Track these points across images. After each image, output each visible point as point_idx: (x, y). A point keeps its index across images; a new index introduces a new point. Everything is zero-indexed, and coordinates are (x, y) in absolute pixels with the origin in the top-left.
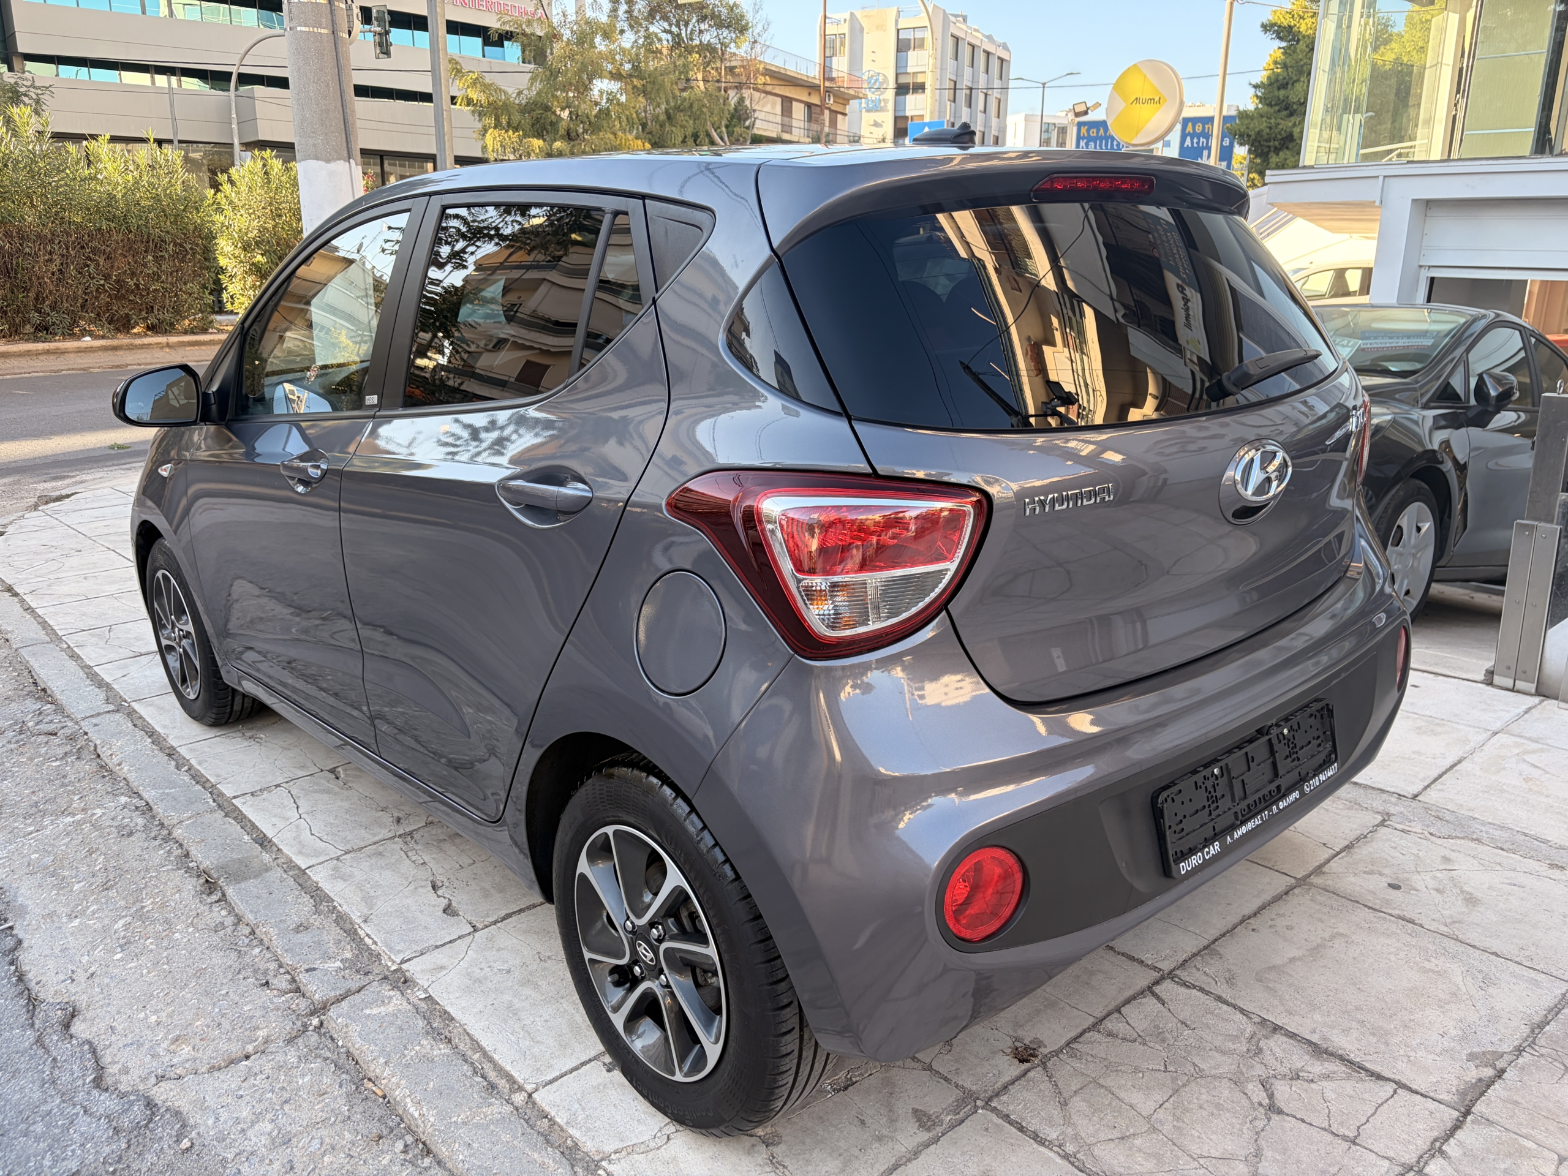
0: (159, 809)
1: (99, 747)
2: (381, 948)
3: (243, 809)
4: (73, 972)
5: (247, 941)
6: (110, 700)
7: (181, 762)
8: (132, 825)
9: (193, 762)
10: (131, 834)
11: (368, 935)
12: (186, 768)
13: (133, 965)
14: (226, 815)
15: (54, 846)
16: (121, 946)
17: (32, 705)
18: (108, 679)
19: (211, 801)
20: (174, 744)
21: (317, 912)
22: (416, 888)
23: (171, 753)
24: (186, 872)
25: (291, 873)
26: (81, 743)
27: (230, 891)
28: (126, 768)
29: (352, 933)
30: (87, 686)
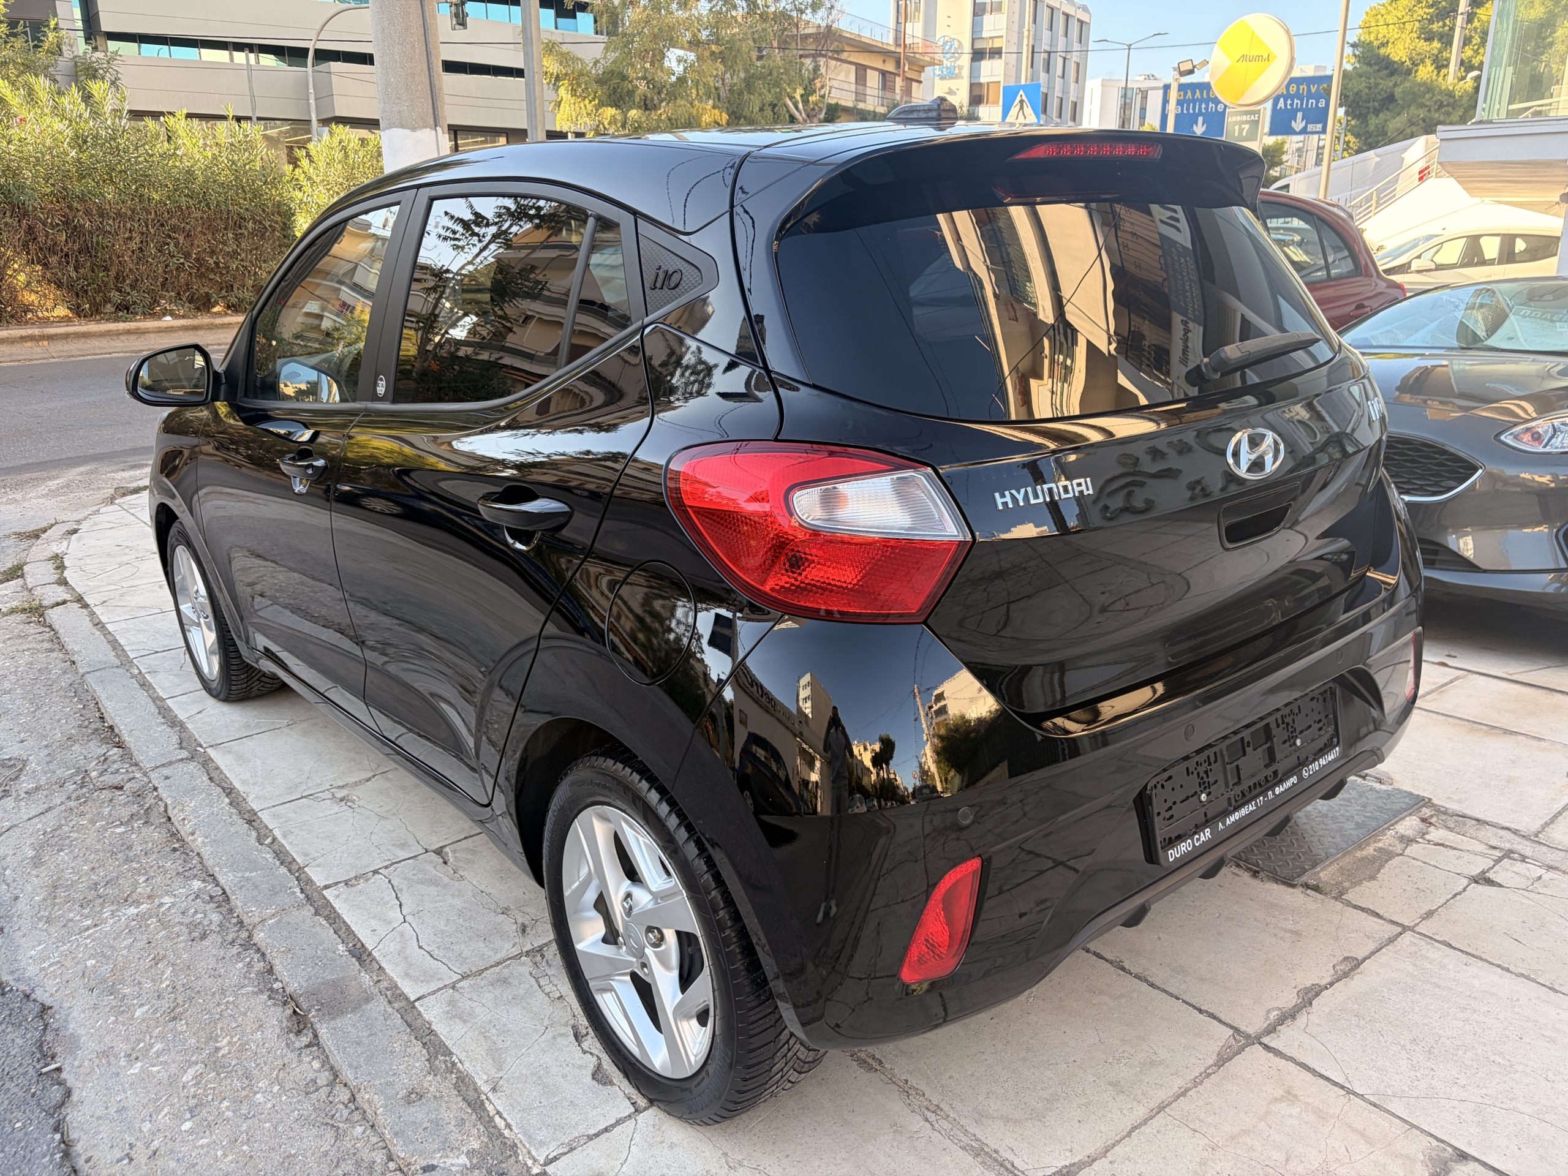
0: (237, 900)
1: (170, 808)
2: (515, 1134)
3: (337, 905)
4: (131, 1146)
5: (345, 1113)
6: (184, 744)
7: (263, 832)
8: (206, 923)
9: (277, 833)
10: (204, 936)
11: (498, 1113)
12: (269, 840)
13: (205, 1141)
14: (317, 913)
15: (113, 948)
16: (191, 1110)
17: (96, 749)
18: (182, 716)
19: (298, 890)
20: (255, 806)
21: (433, 1070)
22: (554, 1038)
23: (251, 819)
24: (270, 998)
25: (396, 1005)
26: (150, 800)
27: (323, 1031)
28: (200, 840)
29: (477, 1105)
30: (158, 725)
